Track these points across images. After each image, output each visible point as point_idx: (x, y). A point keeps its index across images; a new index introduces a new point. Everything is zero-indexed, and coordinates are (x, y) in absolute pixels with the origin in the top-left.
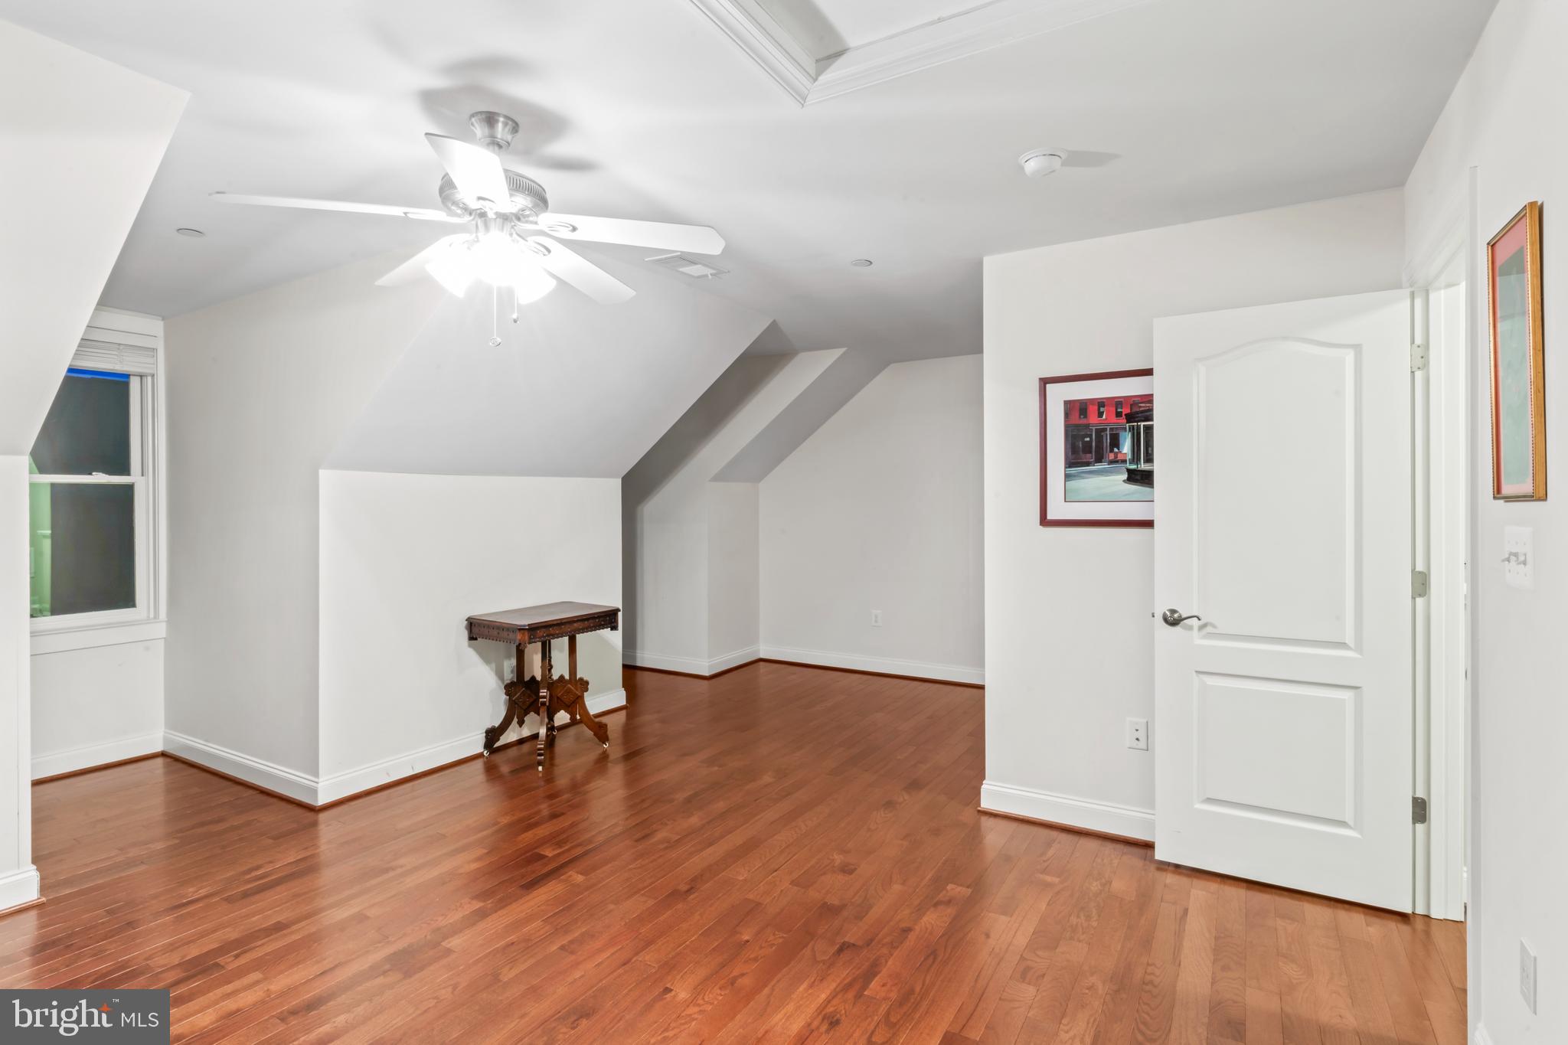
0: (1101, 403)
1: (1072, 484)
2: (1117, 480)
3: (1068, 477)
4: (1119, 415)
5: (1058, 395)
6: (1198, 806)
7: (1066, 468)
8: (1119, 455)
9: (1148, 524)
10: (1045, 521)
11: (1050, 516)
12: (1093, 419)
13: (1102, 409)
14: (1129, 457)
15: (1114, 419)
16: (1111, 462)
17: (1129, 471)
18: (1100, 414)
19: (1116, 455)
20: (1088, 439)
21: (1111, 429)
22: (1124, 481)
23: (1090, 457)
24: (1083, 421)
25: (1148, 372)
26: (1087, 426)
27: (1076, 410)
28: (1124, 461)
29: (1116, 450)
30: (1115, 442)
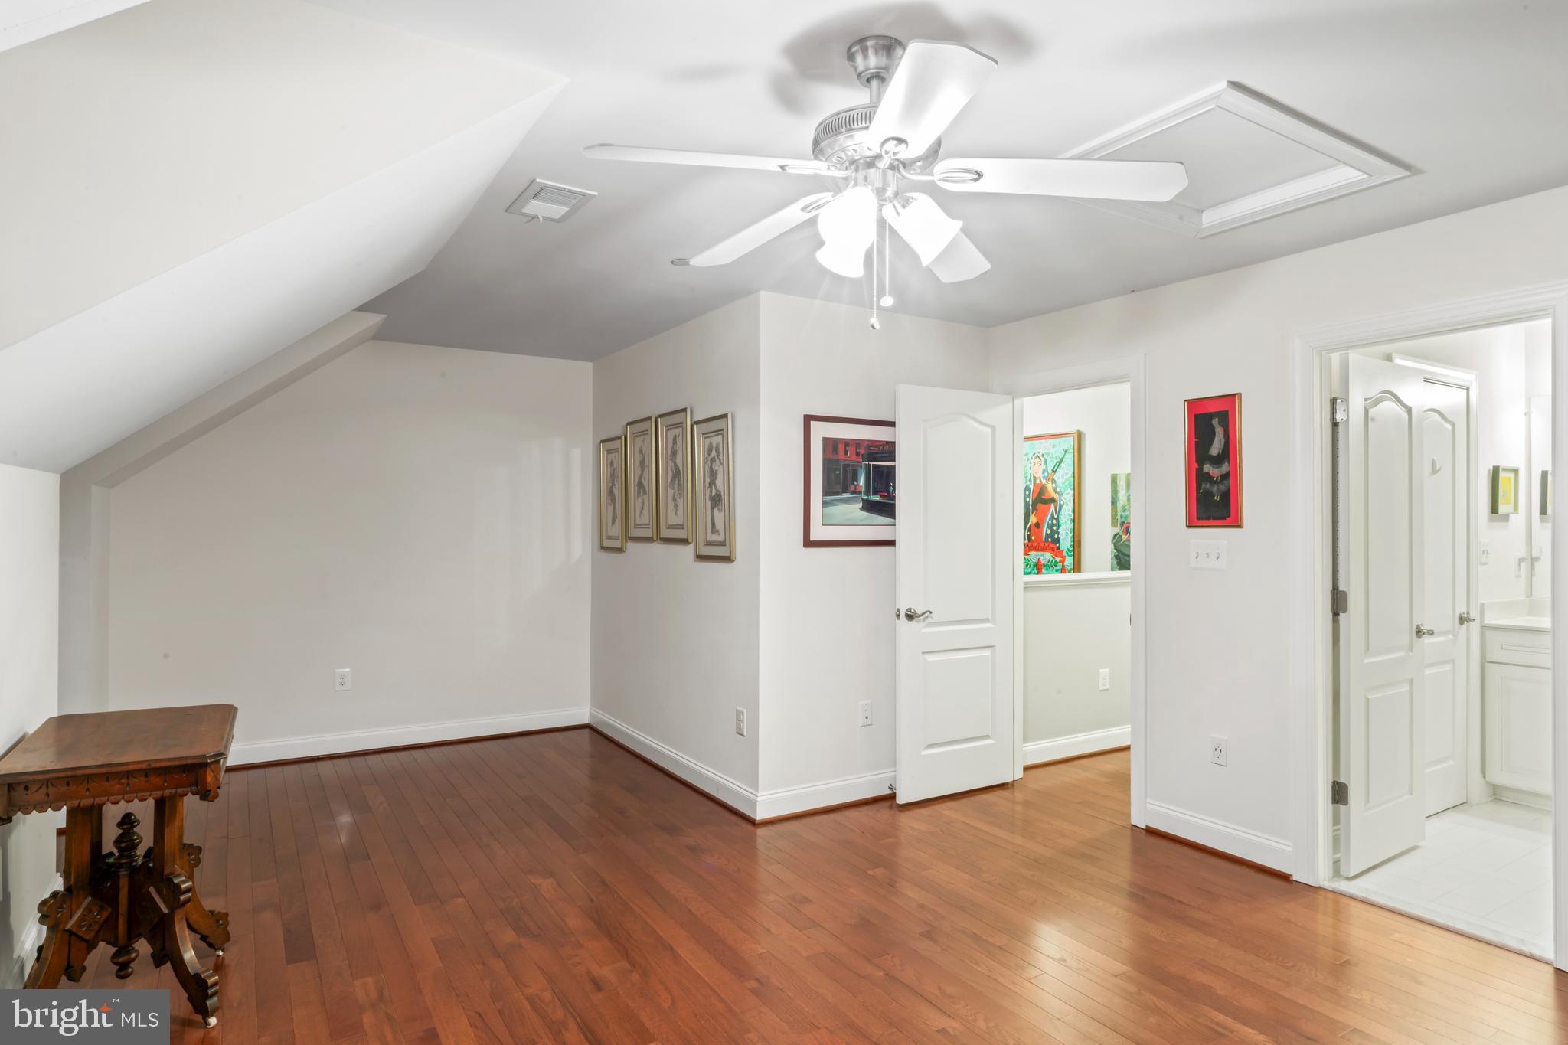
0: (847, 443)
1: (828, 509)
2: (854, 509)
3: (825, 504)
4: (858, 454)
5: (819, 431)
6: (924, 753)
7: (823, 496)
8: (857, 488)
9: (891, 543)
10: (808, 543)
11: (812, 538)
12: (841, 456)
13: (847, 448)
14: (863, 489)
15: (854, 458)
16: (853, 493)
17: (863, 500)
18: (846, 453)
19: (856, 486)
20: (838, 472)
21: (853, 466)
22: (861, 509)
23: (839, 488)
24: (835, 457)
25: (892, 424)
26: (838, 460)
27: (830, 445)
28: (860, 493)
29: (856, 483)
30: (856, 478)
